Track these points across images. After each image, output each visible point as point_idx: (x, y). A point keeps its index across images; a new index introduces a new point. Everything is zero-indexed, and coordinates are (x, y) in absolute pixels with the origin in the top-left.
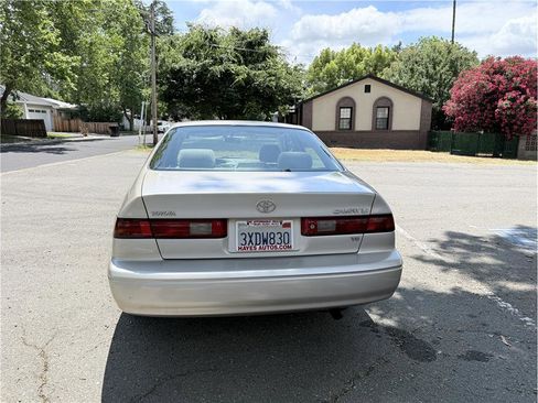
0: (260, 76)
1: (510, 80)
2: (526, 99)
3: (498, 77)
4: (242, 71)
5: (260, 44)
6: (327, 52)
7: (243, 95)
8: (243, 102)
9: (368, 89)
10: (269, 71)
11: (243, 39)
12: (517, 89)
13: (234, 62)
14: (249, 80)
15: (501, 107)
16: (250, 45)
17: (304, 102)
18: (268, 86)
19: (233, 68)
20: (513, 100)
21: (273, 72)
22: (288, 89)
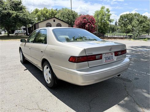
0: (21, 15)
1: (88, 20)
2: (91, 25)
3: (85, 19)
4: (14, 13)
5: (19, 4)
6: (37, 9)
7: (15, 21)
8: (15, 23)
9: (54, 21)
10: (24, 13)
11: (13, 2)
12: (89, 22)
13: (10, 10)
14: (17, 16)
15: (86, 27)
16: (16, 4)
17: (36, 24)
18: (24, 18)
19: (11, 12)
20: (89, 25)
21: (25, 14)
22: (31, 19)
